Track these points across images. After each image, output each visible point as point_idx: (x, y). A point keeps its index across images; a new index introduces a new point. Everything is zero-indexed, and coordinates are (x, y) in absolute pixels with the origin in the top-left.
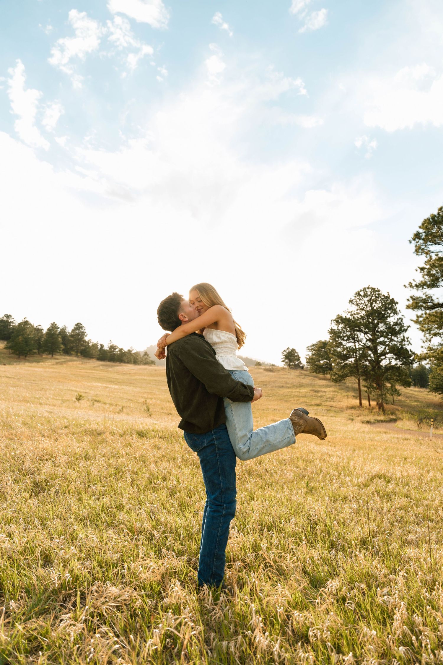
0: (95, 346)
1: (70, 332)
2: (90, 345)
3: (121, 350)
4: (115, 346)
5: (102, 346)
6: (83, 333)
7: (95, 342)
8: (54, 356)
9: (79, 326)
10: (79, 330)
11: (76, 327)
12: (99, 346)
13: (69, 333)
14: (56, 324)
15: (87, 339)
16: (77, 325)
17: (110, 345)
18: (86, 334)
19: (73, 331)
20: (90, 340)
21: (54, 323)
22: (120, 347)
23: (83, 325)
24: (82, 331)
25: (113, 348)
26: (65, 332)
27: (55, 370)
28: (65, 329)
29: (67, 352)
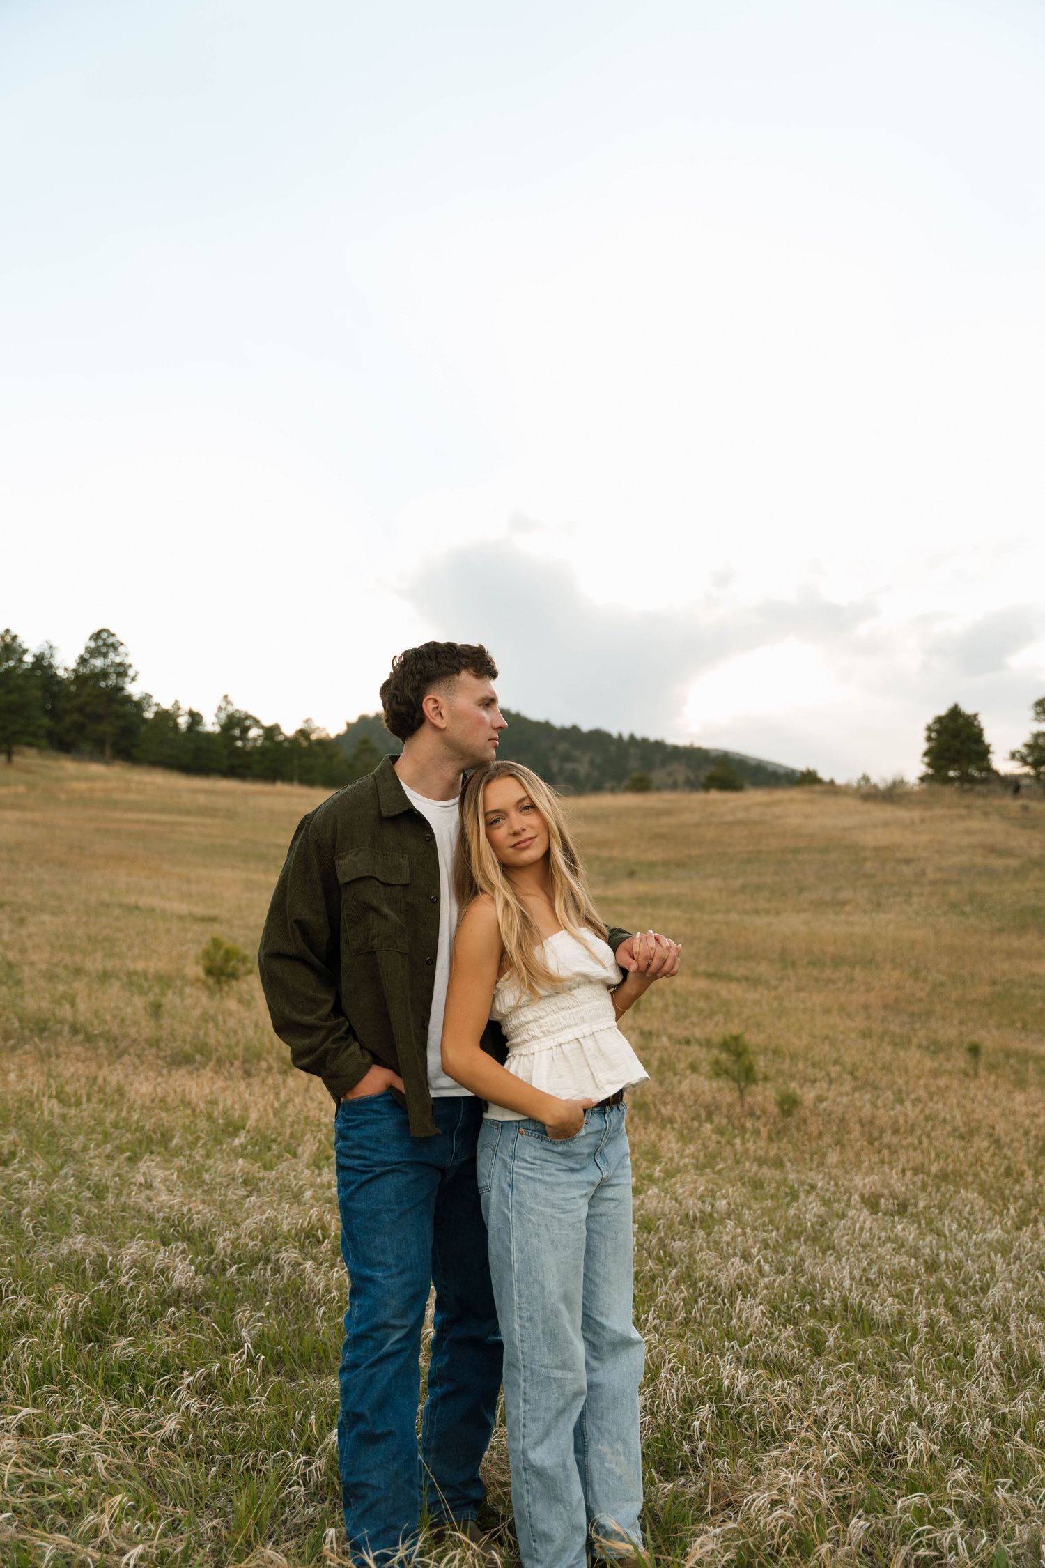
0: (166, 718)
1: (72, 665)
2: (149, 715)
3: (272, 732)
4: (248, 717)
5: (195, 718)
6: (122, 671)
7: (167, 705)
8: (16, 759)
9: (103, 643)
10: (105, 655)
11: (92, 644)
12: (183, 721)
13: (66, 669)
14: (15, 638)
15: (134, 690)
16: (97, 636)
17: (223, 716)
18: (131, 672)
19: (83, 661)
20: (148, 697)
21: (7, 631)
22: (267, 722)
23: (120, 637)
24: (118, 660)
25: (235, 723)
26: (51, 666)
27: (29, 816)
28: (52, 656)
29: (63, 744)
